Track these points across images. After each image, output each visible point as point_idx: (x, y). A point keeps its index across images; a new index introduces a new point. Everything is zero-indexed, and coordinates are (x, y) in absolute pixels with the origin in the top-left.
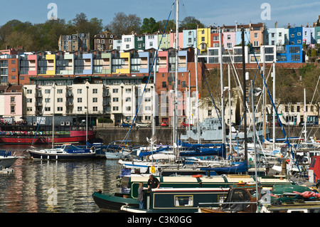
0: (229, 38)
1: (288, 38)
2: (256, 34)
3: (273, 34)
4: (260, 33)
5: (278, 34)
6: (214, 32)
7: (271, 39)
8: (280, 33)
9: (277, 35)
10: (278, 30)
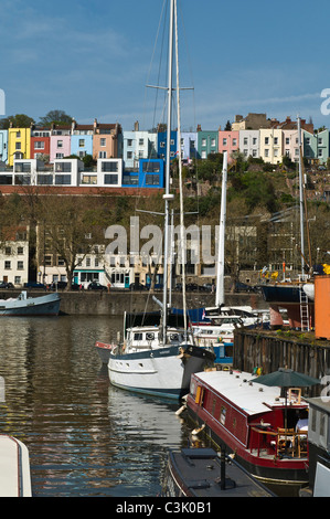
0: (60, 145)
1: (156, 148)
2: (103, 139)
3: (130, 141)
4: (109, 138)
5: (138, 141)
6: (37, 134)
7: (126, 149)
8: (141, 140)
9: (136, 143)
10: (138, 135)
